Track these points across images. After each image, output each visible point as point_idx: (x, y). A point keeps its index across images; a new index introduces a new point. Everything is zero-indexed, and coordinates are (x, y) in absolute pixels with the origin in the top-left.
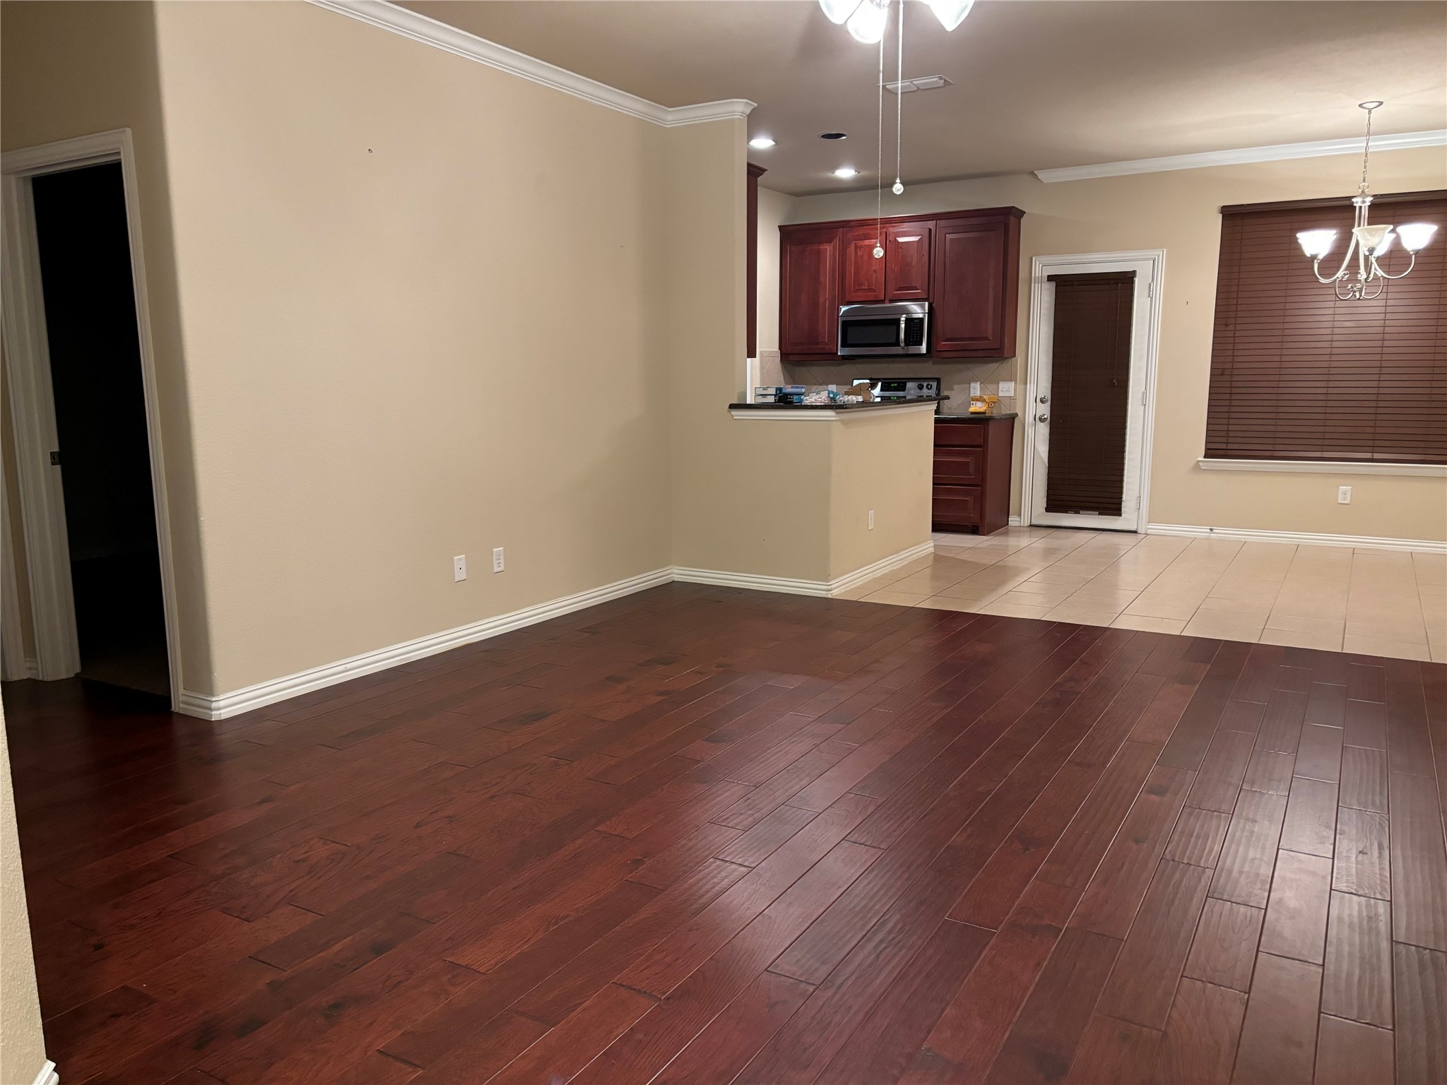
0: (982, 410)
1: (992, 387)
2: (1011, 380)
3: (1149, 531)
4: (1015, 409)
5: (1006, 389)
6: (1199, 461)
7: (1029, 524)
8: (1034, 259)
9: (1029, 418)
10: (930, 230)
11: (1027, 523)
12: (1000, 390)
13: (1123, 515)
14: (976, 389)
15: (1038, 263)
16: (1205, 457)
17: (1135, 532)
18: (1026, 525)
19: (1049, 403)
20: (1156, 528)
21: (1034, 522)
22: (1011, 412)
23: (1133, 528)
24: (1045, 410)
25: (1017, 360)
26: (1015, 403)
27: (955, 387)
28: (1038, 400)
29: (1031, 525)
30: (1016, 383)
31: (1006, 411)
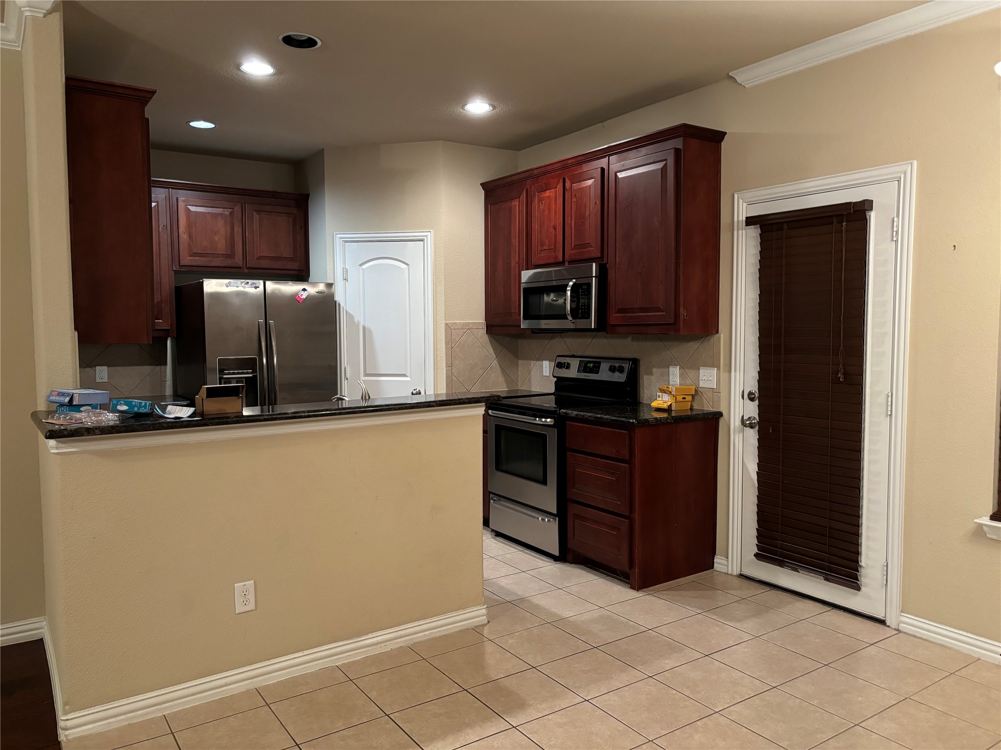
0: (665, 406)
1: (691, 373)
2: (713, 366)
3: (903, 627)
4: (719, 405)
5: (707, 378)
6: (981, 526)
7: (738, 572)
8: (736, 196)
9: (735, 422)
10: (603, 169)
11: (736, 572)
12: (700, 379)
13: (863, 588)
14: (675, 376)
15: (741, 201)
16: (994, 517)
17: (882, 622)
18: (735, 573)
19: (757, 402)
20: (911, 623)
21: (747, 572)
22: (715, 410)
23: (880, 616)
24: (752, 410)
25: (719, 338)
26: (719, 397)
27: (654, 370)
28: (746, 396)
29: (741, 576)
30: (719, 368)
31: (709, 408)
